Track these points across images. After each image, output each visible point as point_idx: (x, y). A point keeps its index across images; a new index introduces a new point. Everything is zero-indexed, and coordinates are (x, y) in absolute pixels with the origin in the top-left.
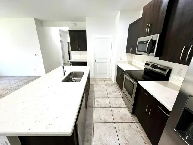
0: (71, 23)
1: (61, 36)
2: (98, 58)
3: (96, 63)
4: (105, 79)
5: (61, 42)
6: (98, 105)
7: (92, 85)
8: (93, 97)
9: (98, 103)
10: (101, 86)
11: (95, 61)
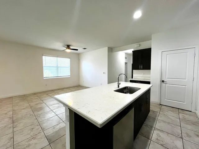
0: (136, 45)
1: (126, 58)
2: (167, 78)
3: (163, 84)
4: (180, 110)
5: (126, 63)
6: (157, 139)
7: (154, 112)
8: (152, 127)
9: (159, 138)
10: (169, 118)
11: (163, 81)
